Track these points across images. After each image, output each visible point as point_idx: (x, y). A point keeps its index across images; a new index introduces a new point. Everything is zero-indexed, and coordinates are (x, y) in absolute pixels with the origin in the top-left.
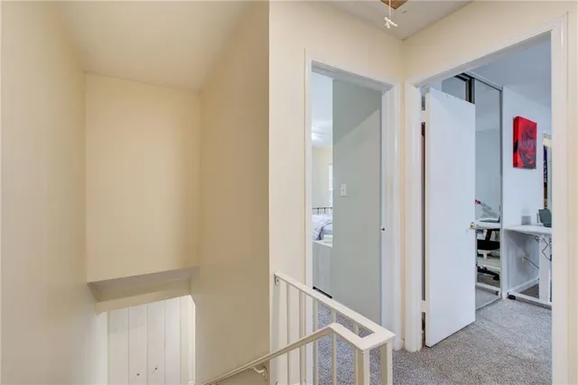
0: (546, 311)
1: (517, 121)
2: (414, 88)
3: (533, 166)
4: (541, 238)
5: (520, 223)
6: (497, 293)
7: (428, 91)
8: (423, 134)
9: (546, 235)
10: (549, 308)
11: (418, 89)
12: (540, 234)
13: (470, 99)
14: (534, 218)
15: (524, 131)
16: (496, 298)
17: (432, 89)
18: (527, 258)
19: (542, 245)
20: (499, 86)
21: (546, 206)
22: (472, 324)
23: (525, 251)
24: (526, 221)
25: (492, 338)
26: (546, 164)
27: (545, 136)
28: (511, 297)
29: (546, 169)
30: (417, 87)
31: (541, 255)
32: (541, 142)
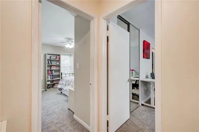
0: (153, 109)
1: (144, 41)
2: (103, 20)
3: (149, 58)
4: (151, 83)
5: (145, 78)
6: (138, 103)
7: (109, 22)
8: (108, 41)
9: (153, 82)
10: (154, 108)
11: (105, 21)
12: (151, 82)
13: (129, 30)
14: (149, 76)
15: (146, 46)
16: (138, 105)
17: (111, 22)
18: (147, 90)
19: (152, 86)
20: (139, 29)
21: (153, 71)
22: (129, 119)
23: (147, 87)
24: (147, 77)
25: (135, 126)
26: (153, 58)
27: (153, 48)
28: (142, 105)
29: (153, 59)
30: (105, 19)
31: (151, 89)
32: (151, 50)
